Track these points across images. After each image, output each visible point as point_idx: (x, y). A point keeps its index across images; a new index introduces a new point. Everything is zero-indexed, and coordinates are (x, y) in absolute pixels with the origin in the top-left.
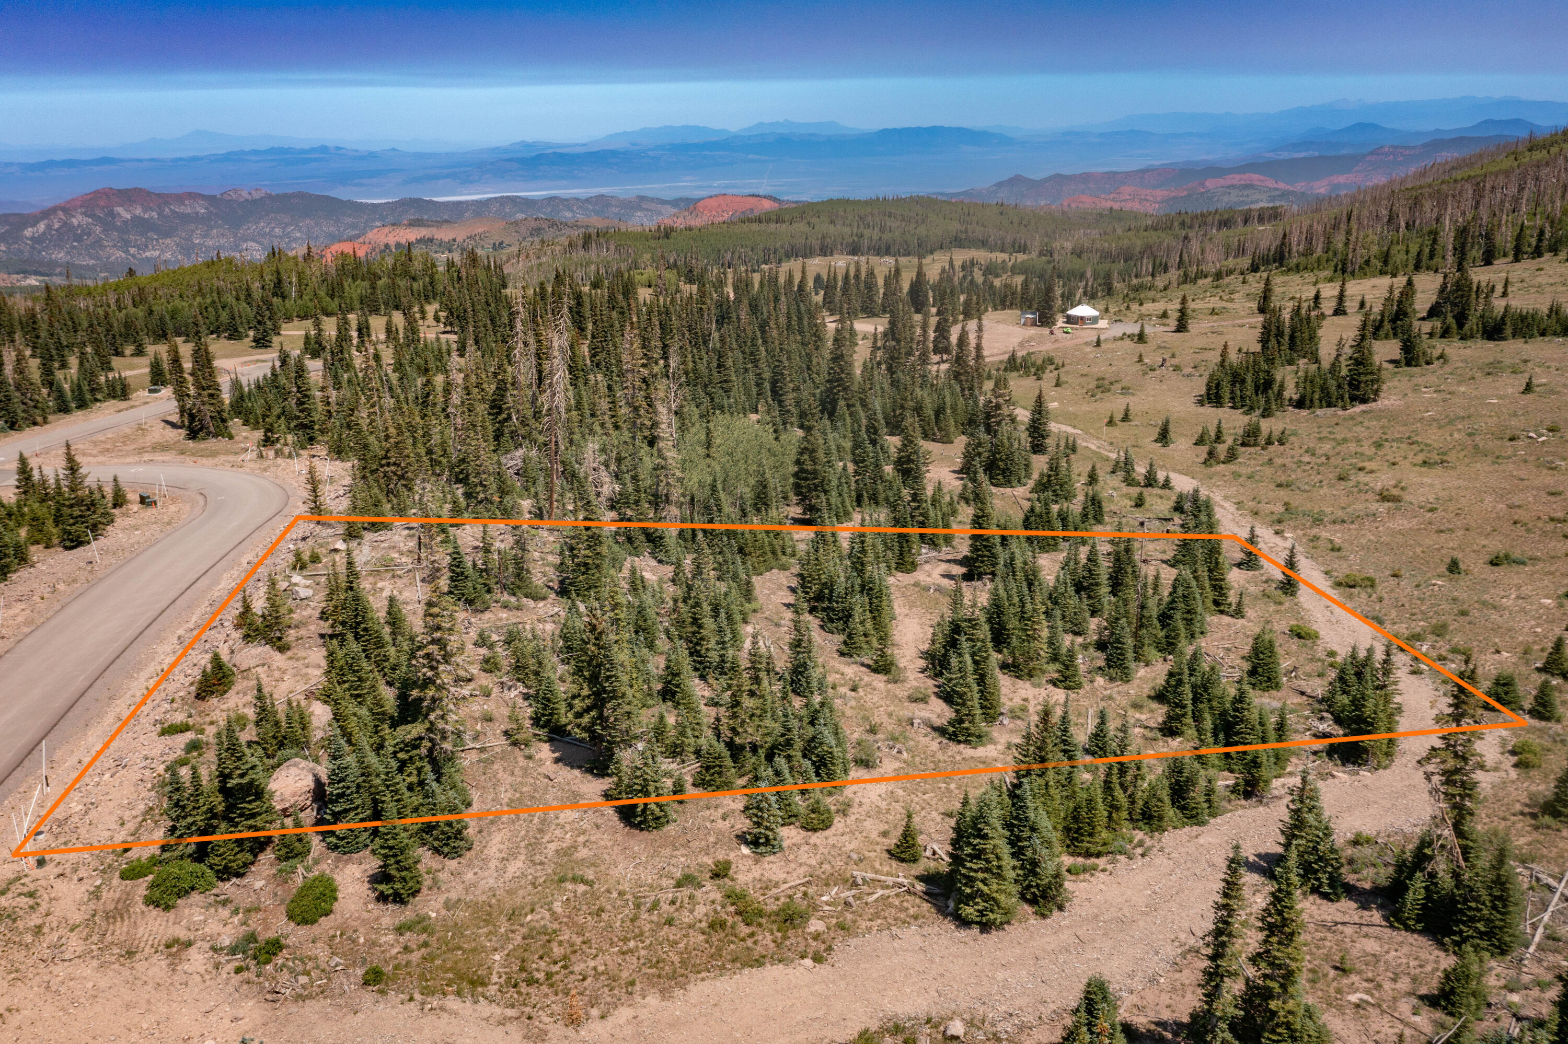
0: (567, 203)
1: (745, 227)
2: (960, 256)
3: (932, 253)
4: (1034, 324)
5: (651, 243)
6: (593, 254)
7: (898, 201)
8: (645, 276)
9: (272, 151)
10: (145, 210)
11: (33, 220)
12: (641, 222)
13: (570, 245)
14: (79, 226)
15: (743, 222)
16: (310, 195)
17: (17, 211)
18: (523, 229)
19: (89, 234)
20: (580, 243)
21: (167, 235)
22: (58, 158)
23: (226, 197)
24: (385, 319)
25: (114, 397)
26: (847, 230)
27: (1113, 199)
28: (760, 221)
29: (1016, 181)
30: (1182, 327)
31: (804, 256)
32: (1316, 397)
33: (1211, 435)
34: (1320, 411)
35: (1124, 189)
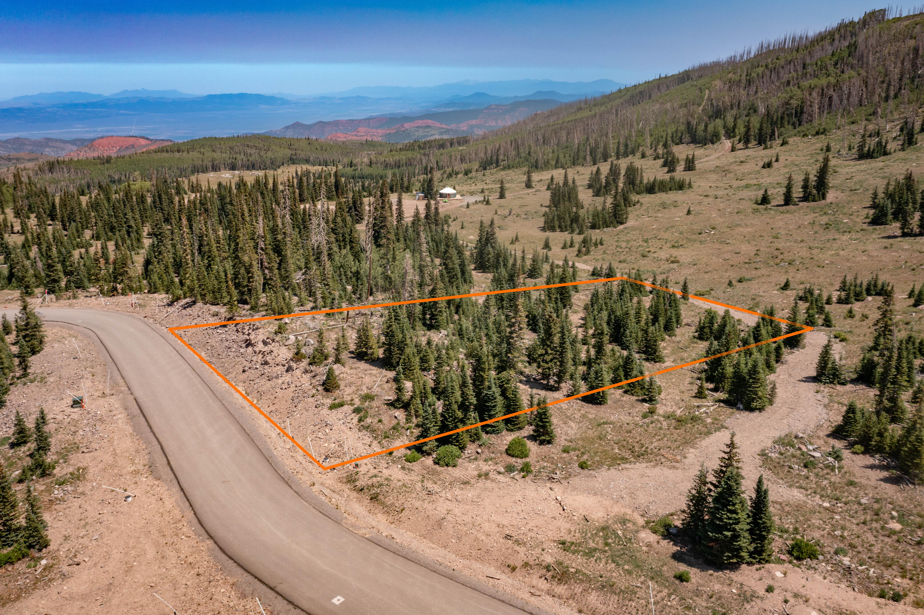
1: (159, 155)
26: (225, 155)
27: (355, 135)
28: (167, 151)
29: (296, 125)
30: (502, 196)
31: (203, 172)
32: (601, 223)
33: (569, 243)
34: (605, 229)
35: (360, 129)
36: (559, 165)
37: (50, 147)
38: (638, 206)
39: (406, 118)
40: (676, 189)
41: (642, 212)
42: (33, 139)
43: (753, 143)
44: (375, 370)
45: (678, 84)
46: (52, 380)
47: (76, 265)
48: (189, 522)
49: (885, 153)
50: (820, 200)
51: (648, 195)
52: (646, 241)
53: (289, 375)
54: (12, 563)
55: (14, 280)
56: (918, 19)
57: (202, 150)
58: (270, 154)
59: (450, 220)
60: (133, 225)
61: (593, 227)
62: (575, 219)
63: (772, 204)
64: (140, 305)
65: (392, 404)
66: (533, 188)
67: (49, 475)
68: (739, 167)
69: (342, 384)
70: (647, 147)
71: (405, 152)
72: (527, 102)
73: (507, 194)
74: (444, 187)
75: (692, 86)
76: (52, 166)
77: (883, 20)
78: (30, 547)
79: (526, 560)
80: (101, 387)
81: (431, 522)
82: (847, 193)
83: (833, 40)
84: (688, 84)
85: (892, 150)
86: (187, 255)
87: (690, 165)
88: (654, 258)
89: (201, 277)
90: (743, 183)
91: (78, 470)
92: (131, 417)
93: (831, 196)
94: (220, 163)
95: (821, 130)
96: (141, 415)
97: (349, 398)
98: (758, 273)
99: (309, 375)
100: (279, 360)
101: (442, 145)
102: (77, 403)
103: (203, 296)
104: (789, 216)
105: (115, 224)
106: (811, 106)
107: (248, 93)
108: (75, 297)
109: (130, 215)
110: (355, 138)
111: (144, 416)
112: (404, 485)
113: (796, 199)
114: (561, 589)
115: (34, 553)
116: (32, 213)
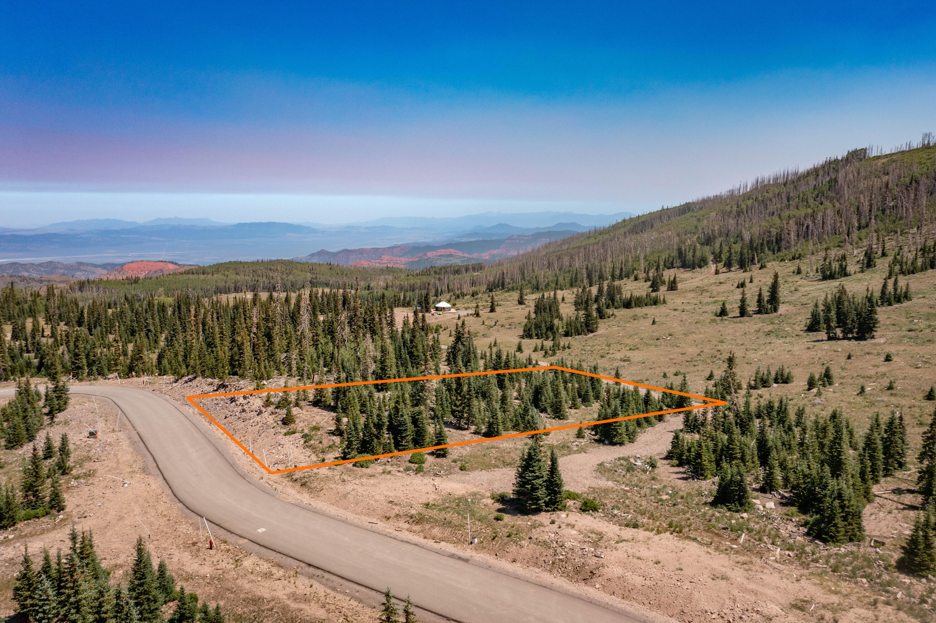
27: (379, 263)
28: (193, 273)
29: (322, 253)
30: (492, 310)
31: (225, 293)
32: (573, 331)
33: (540, 347)
34: (577, 337)
35: (383, 257)
36: (559, 287)
37: (81, 271)
38: (612, 318)
39: (429, 247)
40: (651, 305)
41: (614, 323)
42: (65, 263)
43: (735, 267)
44: (325, 413)
45: (679, 215)
46: (73, 423)
47: (99, 355)
48: (167, 496)
49: (846, 275)
50: (772, 313)
51: (625, 309)
52: (609, 345)
53: (259, 417)
54: (38, 518)
55: (43, 369)
56: (894, 157)
57: (226, 273)
58: (291, 277)
59: (441, 330)
60: (152, 329)
61: (567, 334)
62: (551, 328)
63: (730, 316)
64: (150, 383)
65: (332, 433)
66: (525, 304)
67: (67, 473)
68: (717, 288)
69: (297, 421)
70: (641, 271)
71: (421, 277)
72: (548, 233)
73: (497, 309)
74: (440, 302)
75: (692, 216)
76: (82, 286)
77: (864, 157)
78: (51, 508)
79: (398, 512)
80: (111, 427)
81: (340, 495)
82: (799, 307)
83: (818, 176)
84: (688, 215)
85: (852, 272)
86: (193, 339)
87: (673, 286)
88: (610, 358)
89: (202, 356)
90: (714, 299)
91: (90, 471)
92: (133, 443)
93: (782, 309)
94: (242, 285)
95: (797, 256)
96: (141, 442)
97: (301, 429)
98: (695, 369)
99: (273, 416)
100: (253, 407)
101: (457, 272)
102: (92, 434)
103: (203, 372)
104: (740, 325)
105: (136, 329)
106: (789, 234)
107: (277, 222)
108: (95, 379)
109: (150, 321)
110: (377, 265)
111: (143, 442)
112: (327, 477)
113: (751, 312)
114: (417, 528)
115: (54, 512)
116: (62, 321)
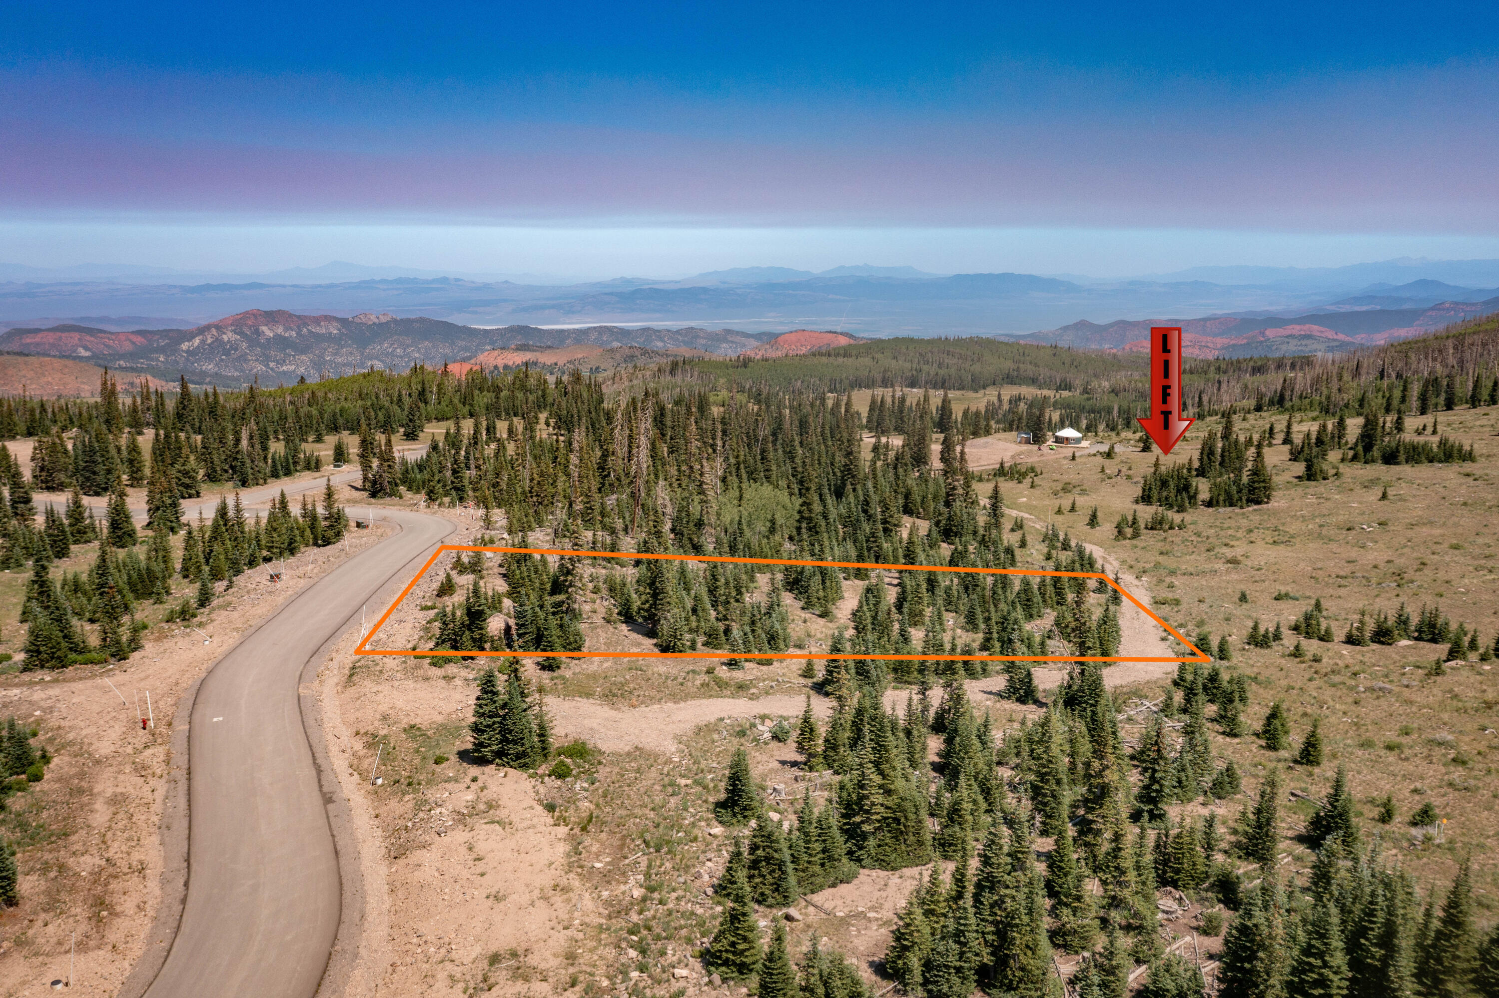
0: (658, 334)
1: (816, 360)
2: (1008, 392)
3: (984, 388)
4: (1028, 442)
5: (731, 371)
6: (679, 379)
7: (959, 341)
8: (720, 397)
9: (399, 281)
10: (286, 329)
11: (189, 336)
12: (726, 352)
13: (659, 370)
14: (229, 341)
15: (814, 355)
16: (430, 321)
17: (174, 327)
18: (618, 356)
19: (236, 349)
20: (668, 369)
21: (303, 352)
22: (214, 282)
23: (357, 320)
24: (507, 423)
25: (309, 469)
26: (908, 365)
29: (1082, 325)
31: (867, 387)
32: (1221, 498)
34: (1223, 509)
39: (1274, 321)
40: (1440, 461)
61: (1210, 503)
78: (112, 655)
102: (274, 577)
